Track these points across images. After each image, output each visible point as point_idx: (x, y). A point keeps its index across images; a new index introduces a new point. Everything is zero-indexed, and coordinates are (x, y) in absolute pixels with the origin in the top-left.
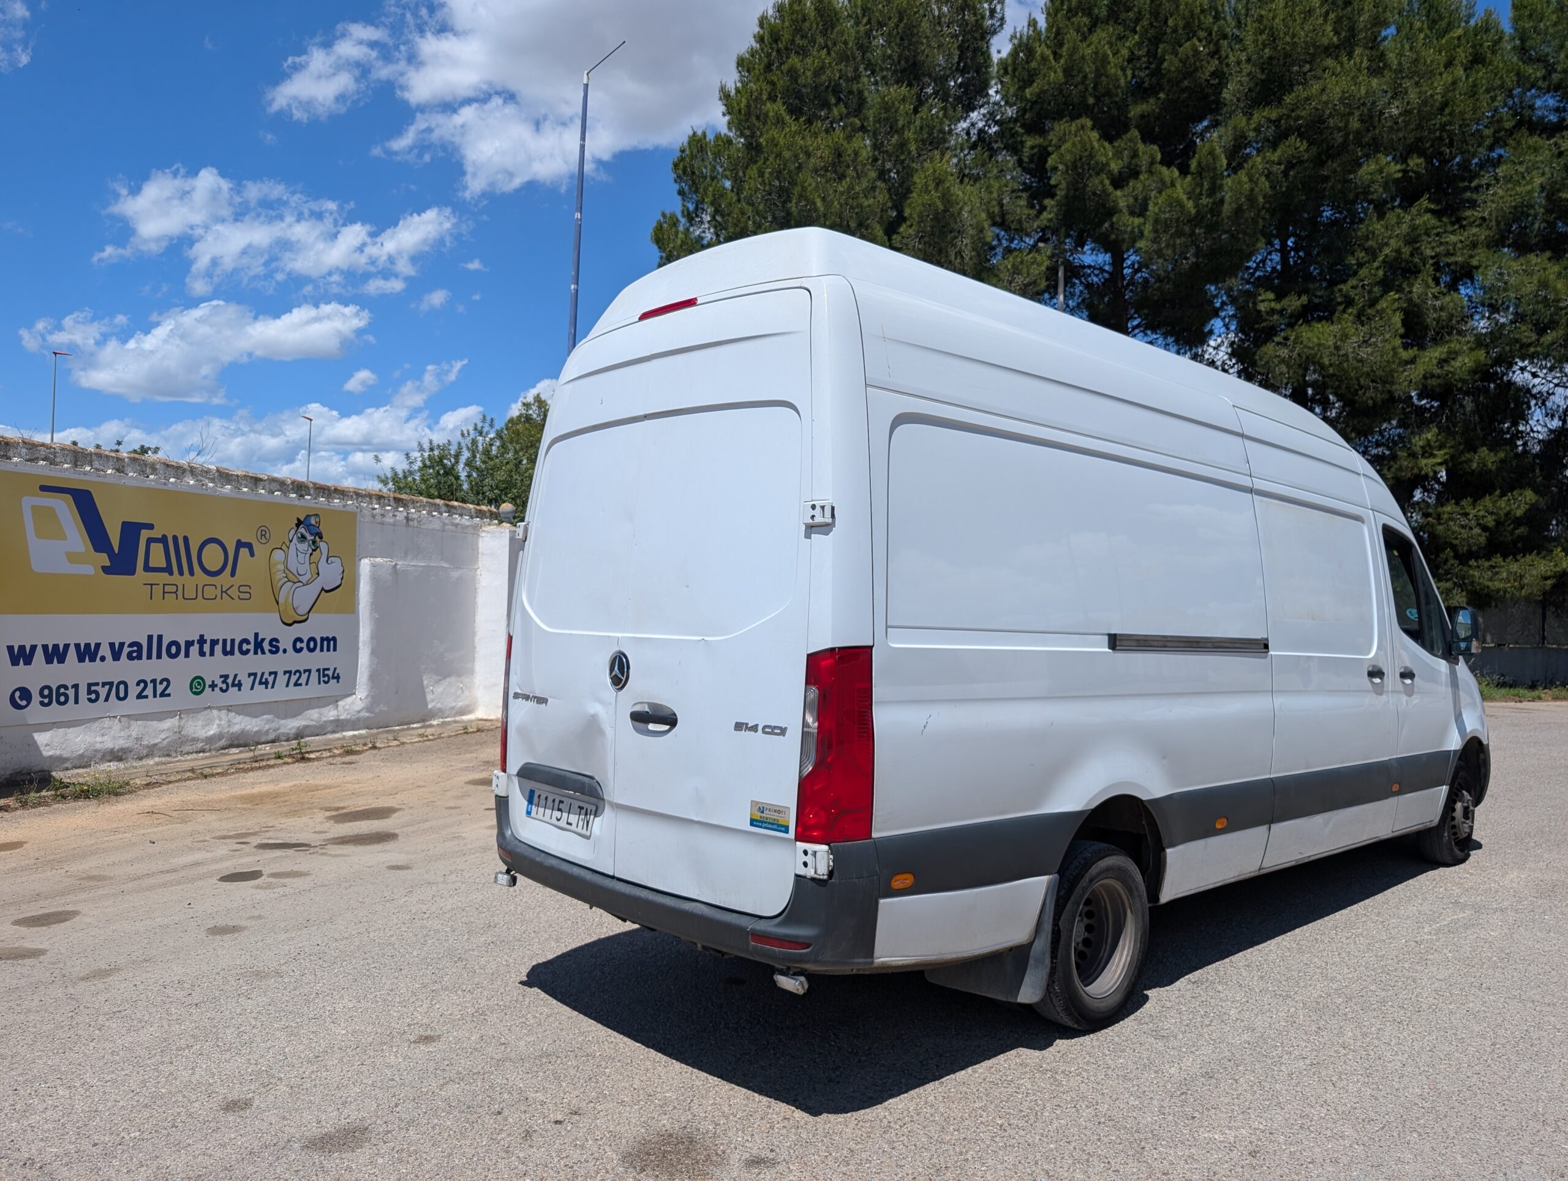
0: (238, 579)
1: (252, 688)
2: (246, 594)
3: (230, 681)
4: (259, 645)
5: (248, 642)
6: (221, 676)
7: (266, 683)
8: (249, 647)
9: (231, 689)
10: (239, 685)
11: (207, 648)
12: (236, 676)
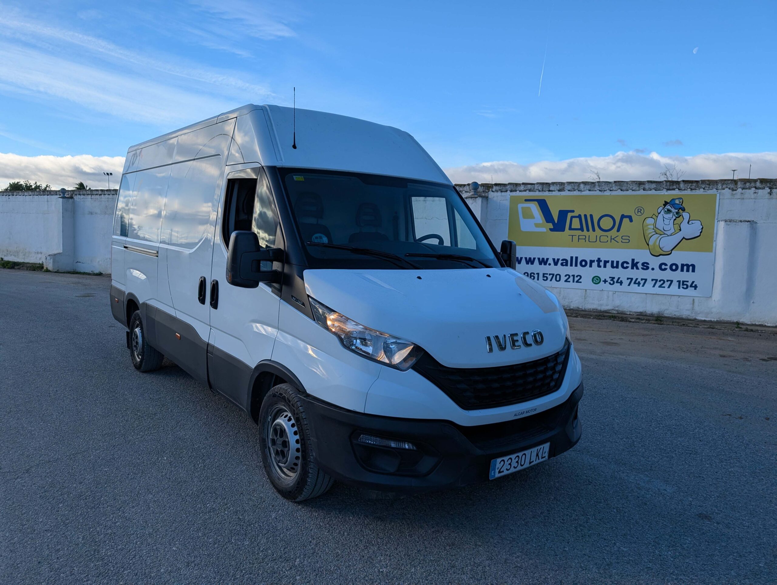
1: (629, 285)
3: (615, 280)
4: (634, 265)
5: (627, 263)
6: (610, 278)
7: (639, 284)
9: (615, 283)
10: (621, 283)
11: (602, 264)
12: (619, 278)
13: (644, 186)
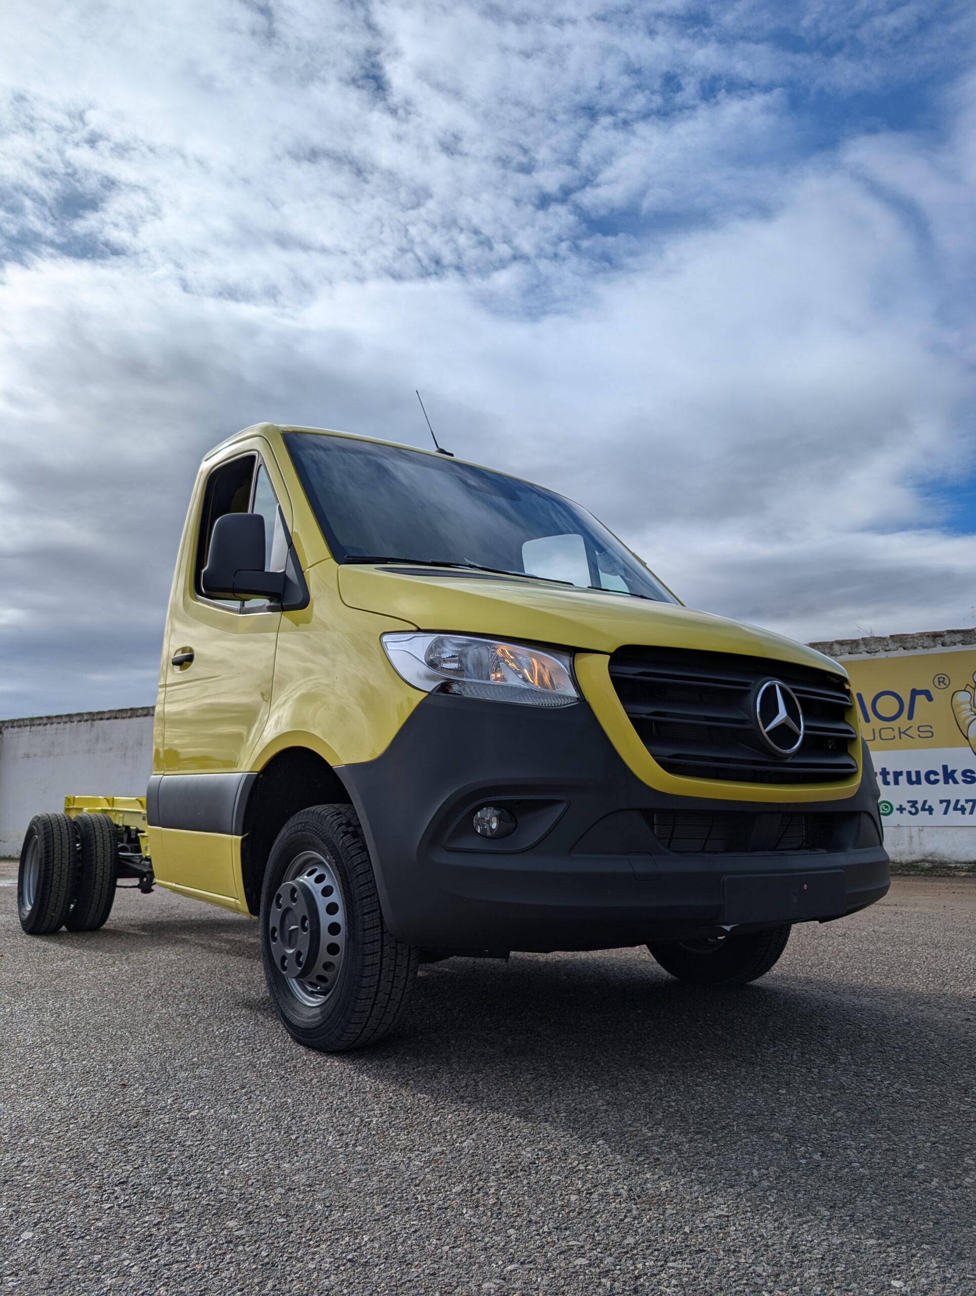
0: (915, 722)
1: (945, 813)
2: (927, 734)
3: (919, 806)
4: (949, 776)
5: (936, 773)
6: (909, 802)
7: (963, 810)
8: (937, 777)
9: (920, 812)
10: (930, 810)
11: (890, 778)
12: (925, 802)
13: (942, 639)
